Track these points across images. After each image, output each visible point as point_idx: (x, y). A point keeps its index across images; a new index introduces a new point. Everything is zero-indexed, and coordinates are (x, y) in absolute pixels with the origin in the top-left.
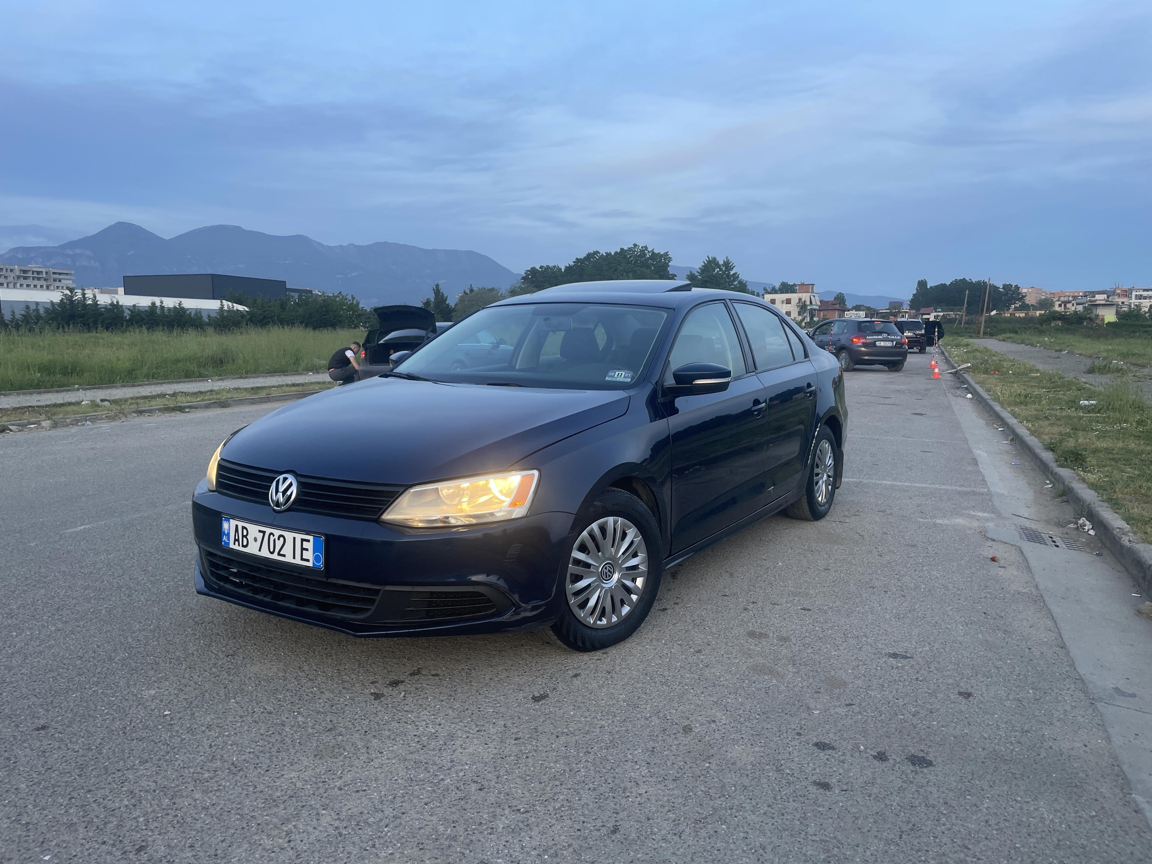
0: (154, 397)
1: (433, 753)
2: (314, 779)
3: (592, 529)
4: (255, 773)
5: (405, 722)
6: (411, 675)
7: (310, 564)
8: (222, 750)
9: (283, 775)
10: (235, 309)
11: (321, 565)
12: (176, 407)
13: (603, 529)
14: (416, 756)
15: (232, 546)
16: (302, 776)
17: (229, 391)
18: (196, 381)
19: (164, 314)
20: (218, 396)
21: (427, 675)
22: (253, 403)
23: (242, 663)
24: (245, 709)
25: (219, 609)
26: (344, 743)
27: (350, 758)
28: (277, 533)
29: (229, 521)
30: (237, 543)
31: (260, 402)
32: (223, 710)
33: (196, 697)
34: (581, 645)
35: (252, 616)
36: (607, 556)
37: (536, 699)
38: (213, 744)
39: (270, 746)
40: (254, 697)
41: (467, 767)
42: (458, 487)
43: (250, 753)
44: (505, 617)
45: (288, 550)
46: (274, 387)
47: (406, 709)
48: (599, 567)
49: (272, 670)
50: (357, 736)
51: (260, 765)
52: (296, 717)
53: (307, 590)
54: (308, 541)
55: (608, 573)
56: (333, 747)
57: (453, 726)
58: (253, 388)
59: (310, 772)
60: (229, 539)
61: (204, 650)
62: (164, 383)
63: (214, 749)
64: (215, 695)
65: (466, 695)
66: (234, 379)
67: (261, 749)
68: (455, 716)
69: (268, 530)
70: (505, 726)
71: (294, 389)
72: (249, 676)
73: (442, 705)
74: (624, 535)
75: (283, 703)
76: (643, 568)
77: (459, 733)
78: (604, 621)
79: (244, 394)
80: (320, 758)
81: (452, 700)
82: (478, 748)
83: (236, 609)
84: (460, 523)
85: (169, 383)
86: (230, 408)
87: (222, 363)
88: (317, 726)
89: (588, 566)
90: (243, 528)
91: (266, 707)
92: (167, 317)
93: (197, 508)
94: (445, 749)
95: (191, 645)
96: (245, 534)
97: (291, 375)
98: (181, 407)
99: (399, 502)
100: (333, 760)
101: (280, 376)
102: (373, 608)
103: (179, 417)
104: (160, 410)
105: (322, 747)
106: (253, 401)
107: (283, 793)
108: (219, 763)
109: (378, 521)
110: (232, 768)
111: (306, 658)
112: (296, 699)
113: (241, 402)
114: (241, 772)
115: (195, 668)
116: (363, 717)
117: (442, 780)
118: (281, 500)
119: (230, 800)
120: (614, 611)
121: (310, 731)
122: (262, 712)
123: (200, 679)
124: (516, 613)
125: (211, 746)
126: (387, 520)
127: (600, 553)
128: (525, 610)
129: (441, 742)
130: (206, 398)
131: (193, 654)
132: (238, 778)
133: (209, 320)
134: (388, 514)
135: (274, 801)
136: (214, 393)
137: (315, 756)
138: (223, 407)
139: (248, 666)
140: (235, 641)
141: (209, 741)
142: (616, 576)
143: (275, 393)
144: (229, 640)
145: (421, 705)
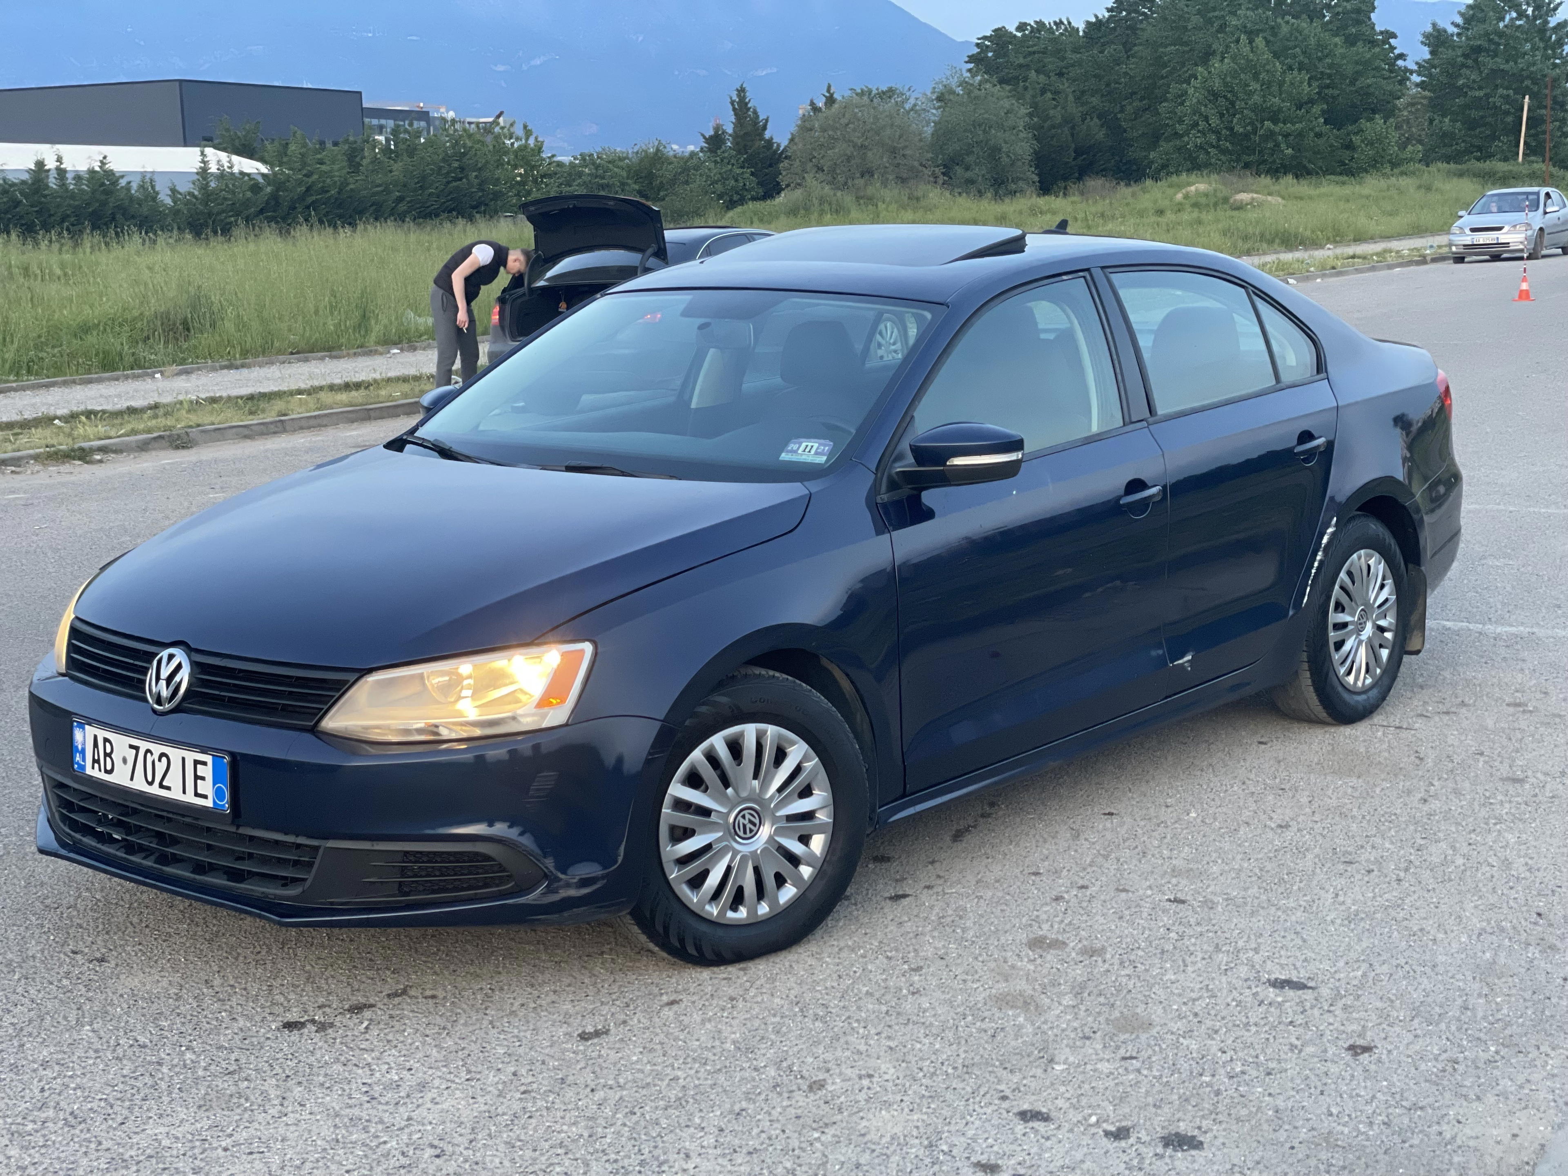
0: (26, 425)
1: (385, 1108)
2: (190, 1137)
3: (712, 748)
4: (104, 1127)
5: (356, 1065)
6: (389, 996)
7: (209, 803)
8: (59, 1094)
9: (144, 1130)
10: (236, 170)
11: (225, 803)
12: (73, 450)
13: (735, 747)
14: (356, 1112)
15: (89, 771)
16: (173, 1132)
17: (195, 405)
18: (127, 377)
19: (67, 190)
20: (170, 422)
21: (417, 998)
22: (247, 437)
23: (112, 972)
24: (104, 1040)
25: (89, 885)
26: (248, 1092)
27: (252, 1111)
28: (157, 749)
29: (84, 729)
30: (96, 765)
31: (262, 434)
32: (70, 1041)
33: (30, 1021)
34: (695, 953)
35: (144, 897)
36: (744, 794)
37: (584, 1037)
38: (47, 1087)
39: (133, 1091)
40: (123, 1024)
41: (429, 1128)
42: (454, 673)
43: (101, 1100)
44: (531, 896)
45: (174, 780)
46: (300, 392)
47: (362, 1046)
48: (728, 814)
49: (160, 985)
50: (274, 1082)
51: (113, 1116)
52: (182, 1054)
53: (209, 847)
54: (204, 763)
55: (749, 826)
56: (231, 1096)
57: (430, 1072)
58: (251, 397)
59: (187, 1127)
60: (84, 760)
61: (54, 951)
62: (53, 384)
63: (46, 1094)
64: (60, 1019)
65: (471, 1029)
66: (214, 369)
67: (119, 1095)
68: (440, 1057)
69: (144, 745)
70: (515, 1074)
71: (343, 397)
72: (120, 992)
73: (424, 1043)
74: (780, 756)
75: (166, 1033)
76: (824, 817)
77: (437, 1082)
78: (742, 913)
79: (229, 413)
80: (207, 1110)
81: (444, 1035)
82: (459, 1103)
83: (119, 884)
84: (454, 736)
85: (65, 383)
86: (193, 451)
87: (188, 330)
88: (213, 1067)
89: (706, 812)
90: (106, 740)
91: (139, 1038)
92: (73, 196)
93: (37, 704)
94: (405, 1104)
95: (33, 942)
96: (108, 750)
97: (348, 355)
98: (82, 449)
99: (350, 698)
100: (225, 1113)
101: (322, 359)
102: (310, 877)
103: (79, 472)
104: (36, 458)
105: (213, 1094)
106: (246, 432)
107: (140, 1152)
108: (51, 1113)
109: (314, 730)
110: (70, 1119)
111: (221, 967)
112: (189, 1028)
113: (219, 434)
114: (83, 1125)
115: (34, 979)
116: (290, 1056)
117: (385, 1142)
118: (165, 693)
119: (59, 1158)
120: (761, 893)
121: (201, 1073)
122: (131, 1046)
123: (40, 996)
124: (550, 890)
125: (42, 1090)
126: (332, 729)
127: (730, 791)
128: (568, 885)
129: (402, 1094)
130: (141, 426)
131: (34, 957)
132: (77, 1132)
133: (175, 202)
134: (331, 719)
135: (124, 1161)
136: (161, 412)
137: (200, 1107)
138: (177, 448)
139: (123, 977)
140: (107, 937)
141: (42, 1084)
142: (766, 831)
143: (298, 409)
144: (98, 935)
145: (389, 1041)
